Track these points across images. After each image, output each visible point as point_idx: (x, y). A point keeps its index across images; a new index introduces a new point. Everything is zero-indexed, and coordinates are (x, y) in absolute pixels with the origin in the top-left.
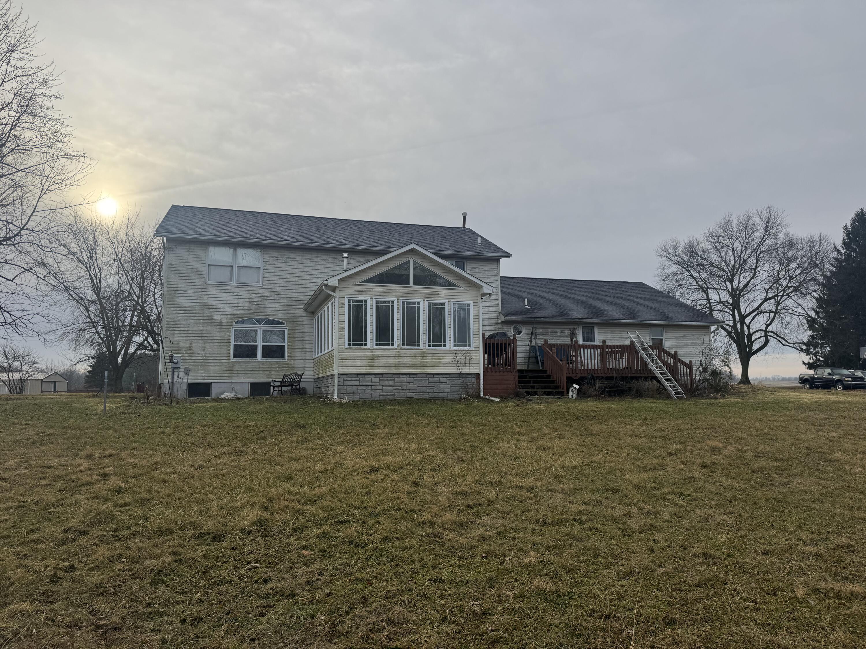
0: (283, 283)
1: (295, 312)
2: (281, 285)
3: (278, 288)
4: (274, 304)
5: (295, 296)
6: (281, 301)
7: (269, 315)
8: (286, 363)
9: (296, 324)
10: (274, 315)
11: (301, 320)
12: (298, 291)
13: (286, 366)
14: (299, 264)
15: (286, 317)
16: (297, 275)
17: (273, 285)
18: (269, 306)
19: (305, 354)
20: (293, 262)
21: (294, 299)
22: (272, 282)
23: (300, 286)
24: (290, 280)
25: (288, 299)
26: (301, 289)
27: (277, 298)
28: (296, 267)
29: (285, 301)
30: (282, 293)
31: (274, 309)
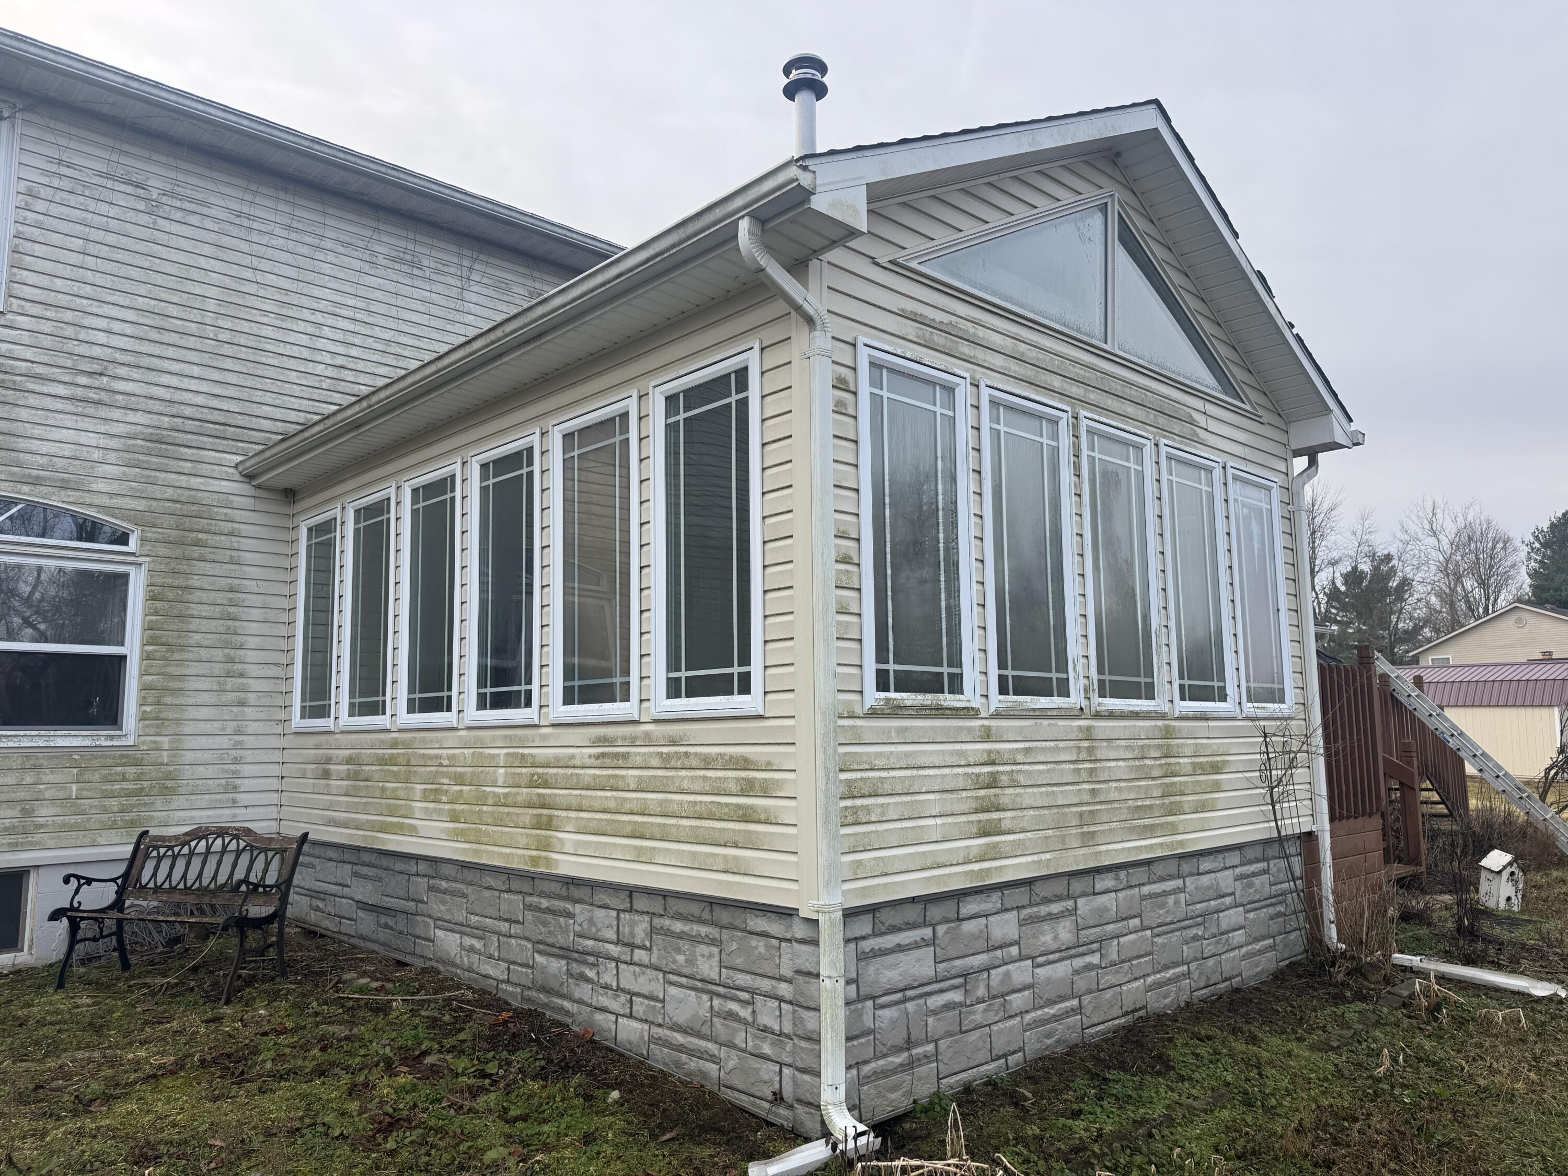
0: (130, 315)
1: (195, 482)
2: (117, 326)
3: (102, 338)
4: (68, 421)
5: (199, 400)
6: (117, 414)
7: (36, 482)
8: (128, 757)
9: (198, 543)
10: (65, 486)
11: (226, 527)
12: (216, 375)
13: (131, 771)
14: (226, 241)
15: (140, 505)
16: (213, 292)
17: (68, 316)
18: (38, 431)
19: (242, 704)
20: (193, 219)
21: (188, 411)
22: (63, 300)
23: (226, 349)
24: (173, 311)
25: (157, 406)
26: (228, 364)
27: (92, 395)
28: (208, 250)
29: (140, 418)
30: (122, 371)
31: (67, 450)
